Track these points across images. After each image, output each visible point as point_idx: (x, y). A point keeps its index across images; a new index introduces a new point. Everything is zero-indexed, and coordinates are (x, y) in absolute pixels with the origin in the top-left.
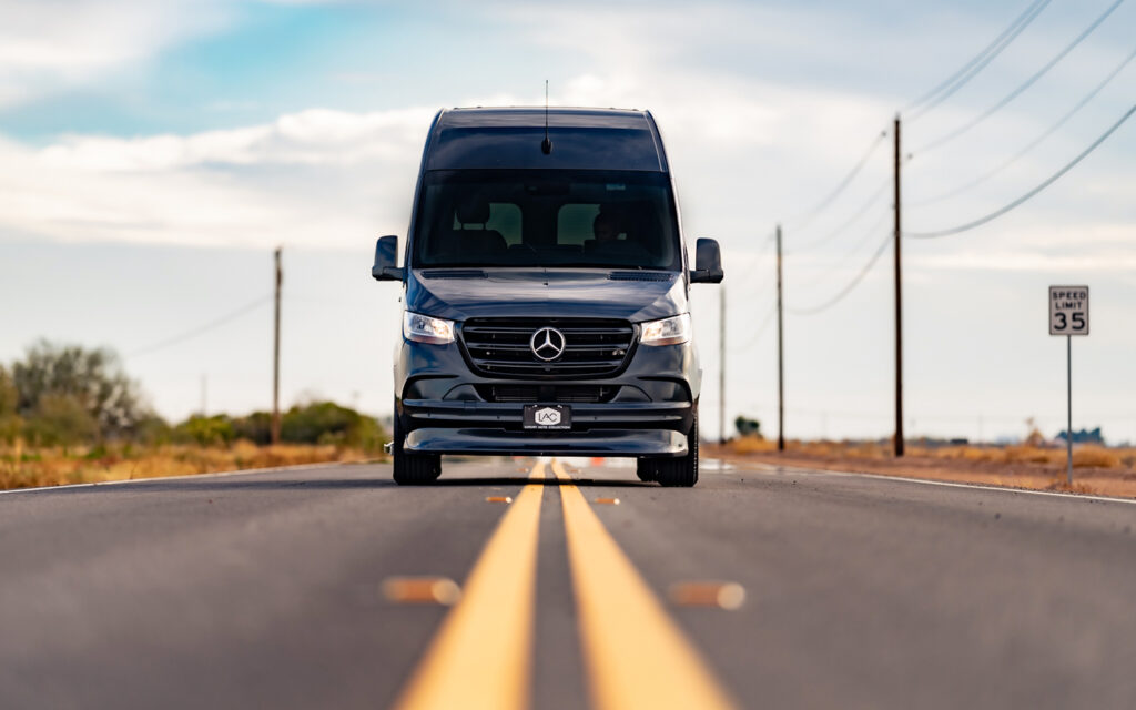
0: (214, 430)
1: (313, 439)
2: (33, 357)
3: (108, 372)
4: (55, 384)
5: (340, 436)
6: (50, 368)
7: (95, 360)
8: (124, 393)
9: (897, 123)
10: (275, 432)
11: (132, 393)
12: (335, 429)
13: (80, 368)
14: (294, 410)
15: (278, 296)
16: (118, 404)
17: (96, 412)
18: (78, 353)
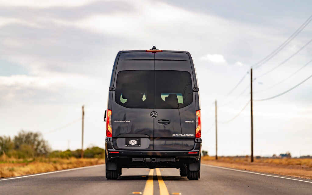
0: (66, 154)
1: (92, 157)
2: (20, 135)
3: (40, 139)
4: (25, 142)
5: (100, 155)
6: (24, 138)
7: (36, 135)
8: (44, 144)
9: (252, 70)
10: (82, 155)
11: (46, 144)
12: (98, 154)
13: (32, 137)
14: (88, 149)
15: (83, 118)
16: (42, 147)
17: (36, 149)
18: (31, 134)
